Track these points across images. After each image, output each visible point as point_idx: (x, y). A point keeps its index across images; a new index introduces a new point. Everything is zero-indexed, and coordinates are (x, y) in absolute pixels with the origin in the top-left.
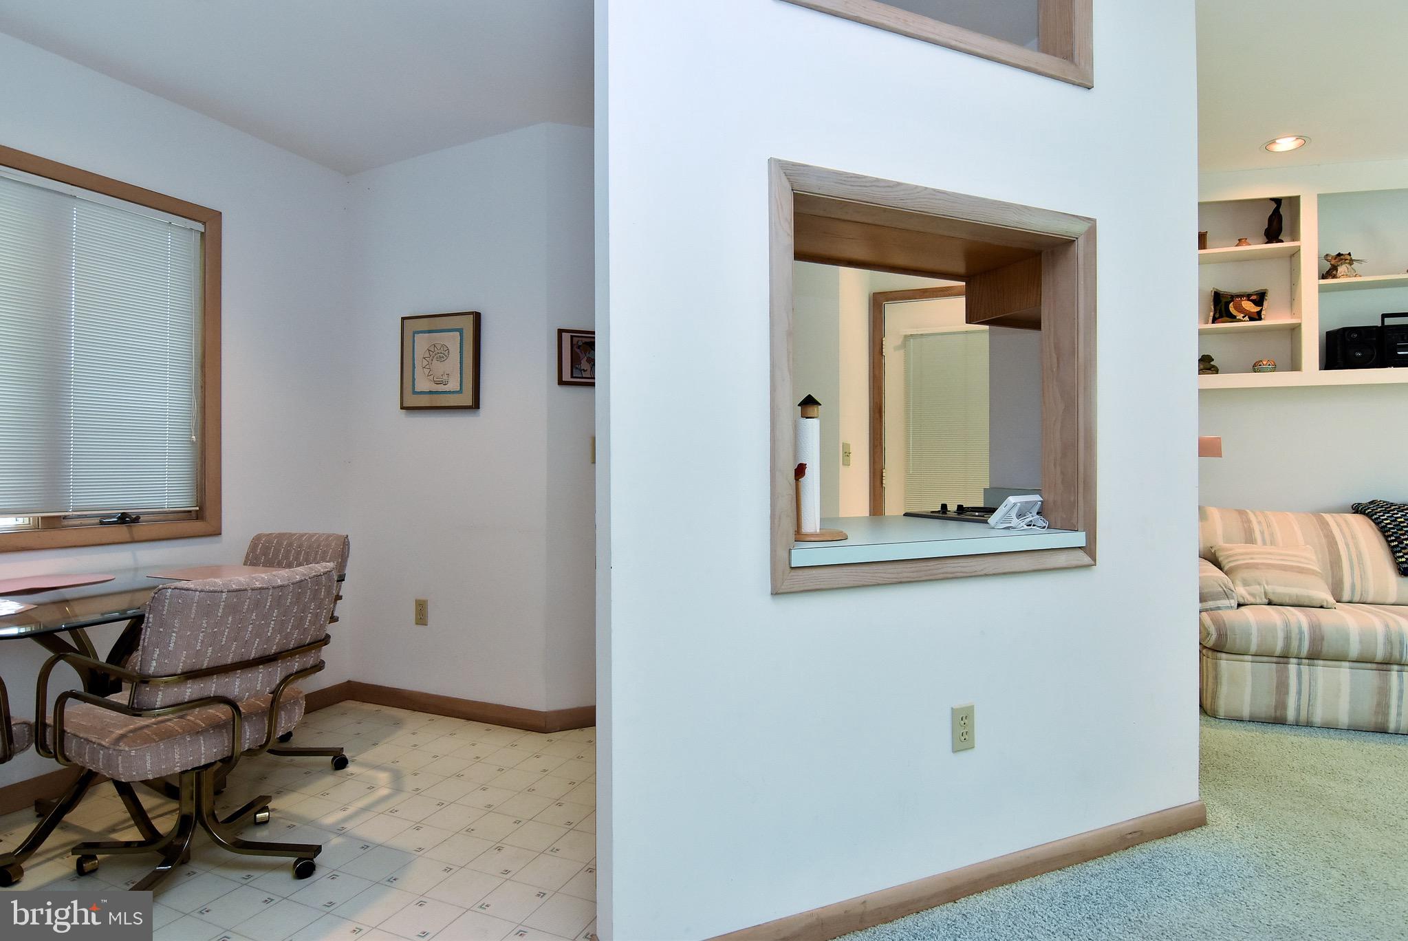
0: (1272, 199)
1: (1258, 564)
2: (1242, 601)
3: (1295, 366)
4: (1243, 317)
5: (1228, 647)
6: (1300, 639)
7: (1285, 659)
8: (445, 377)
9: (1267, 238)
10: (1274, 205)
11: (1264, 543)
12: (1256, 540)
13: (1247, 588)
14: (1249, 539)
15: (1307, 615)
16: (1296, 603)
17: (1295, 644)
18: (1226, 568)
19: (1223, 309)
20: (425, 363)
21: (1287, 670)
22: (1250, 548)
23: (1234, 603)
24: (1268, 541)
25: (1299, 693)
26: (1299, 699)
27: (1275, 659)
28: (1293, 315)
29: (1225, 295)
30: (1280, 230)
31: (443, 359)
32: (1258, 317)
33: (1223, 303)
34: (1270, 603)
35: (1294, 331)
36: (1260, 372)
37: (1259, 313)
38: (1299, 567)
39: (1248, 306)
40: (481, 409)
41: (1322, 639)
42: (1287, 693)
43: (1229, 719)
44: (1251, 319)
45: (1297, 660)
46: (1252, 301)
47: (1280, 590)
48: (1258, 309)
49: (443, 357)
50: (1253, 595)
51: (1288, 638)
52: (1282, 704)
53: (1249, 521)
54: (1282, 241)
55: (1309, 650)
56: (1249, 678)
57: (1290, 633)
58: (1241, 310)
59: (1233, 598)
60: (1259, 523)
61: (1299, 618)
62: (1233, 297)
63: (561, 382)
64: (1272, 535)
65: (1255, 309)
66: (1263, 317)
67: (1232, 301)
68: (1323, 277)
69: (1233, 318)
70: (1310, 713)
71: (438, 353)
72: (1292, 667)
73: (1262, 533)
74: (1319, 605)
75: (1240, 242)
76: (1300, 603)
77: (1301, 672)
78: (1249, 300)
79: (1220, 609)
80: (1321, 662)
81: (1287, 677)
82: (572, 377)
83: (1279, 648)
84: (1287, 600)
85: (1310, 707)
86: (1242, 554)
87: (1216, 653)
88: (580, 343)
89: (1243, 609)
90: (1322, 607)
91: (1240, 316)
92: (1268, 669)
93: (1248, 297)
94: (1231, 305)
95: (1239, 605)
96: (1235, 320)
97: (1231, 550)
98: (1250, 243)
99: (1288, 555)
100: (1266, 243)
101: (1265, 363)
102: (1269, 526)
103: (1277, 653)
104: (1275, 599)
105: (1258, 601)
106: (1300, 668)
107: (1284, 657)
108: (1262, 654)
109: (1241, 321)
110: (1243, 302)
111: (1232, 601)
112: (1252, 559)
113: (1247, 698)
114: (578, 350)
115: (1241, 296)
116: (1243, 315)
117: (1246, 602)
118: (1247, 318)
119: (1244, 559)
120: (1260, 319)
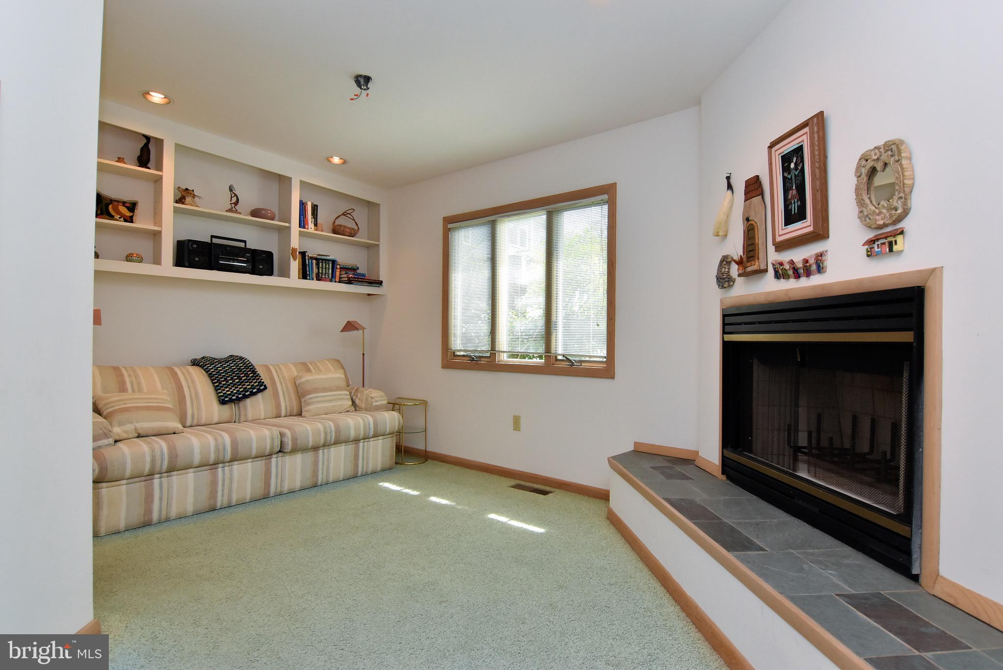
0: (144, 136)
1: (129, 408)
2: (117, 438)
3: (157, 261)
4: (120, 218)
5: (109, 476)
6: (162, 460)
7: (151, 477)
9: (139, 163)
10: (145, 141)
11: (133, 391)
12: (127, 389)
13: (122, 427)
14: (122, 389)
15: (166, 441)
16: (158, 433)
17: (158, 463)
18: (105, 414)
19: (104, 208)
21: (152, 484)
22: (124, 396)
23: (111, 441)
24: (136, 390)
25: (161, 499)
26: (161, 503)
27: (144, 478)
28: (155, 224)
29: (106, 198)
30: (148, 160)
32: (130, 220)
33: (104, 203)
34: (139, 436)
35: (156, 236)
36: (131, 261)
37: (131, 217)
38: (158, 406)
39: (123, 210)
41: (177, 456)
42: (152, 501)
43: (109, 535)
44: (126, 221)
45: (159, 475)
46: (126, 207)
47: (145, 425)
48: (131, 214)
50: (126, 432)
51: (153, 461)
52: (149, 511)
53: (122, 375)
54: (149, 168)
55: (167, 467)
56: (124, 498)
57: (155, 457)
58: (119, 213)
59: (111, 437)
60: (129, 376)
61: (161, 444)
62: (112, 201)
64: (139, 384)
65: (129, 214)
66: (134, 221)
67: (111, 203)
68: (176, 202)
69: (111, 217)
70: (168, 511)
72: (156, 482)
73: (132, 383)
74: (172, 432)
75: (120, 160)
76: (160, 433)
77: (162, 483)
78: (124, 206)
79: (101, 448)
80: (175, 473)
81: (153, 490)
83: (147, 469)
84: (152, 432)
85: (168, 507)
86: (117, 401)
87: (98, 484)
89: (119, 444)
90: (174, 433)
91: (117, 217)
92: (139, 487)
93: (124, 203)
94: (110, 206)
95: (116, 441)
96: (113, 219)
97: (108, 398)
98: (126, 162)
99: (150, 399)
100: (138, 166)
101: (135, 255)
102: (137, 377)
103: (145, 474)
104: (142, 432)
105: (131, 436)
106: (161, 480)
107: (151, 474)
108: (135, 476)
109: (116, 220)
110: (119, 207)
111: (111, 439)
112: (125, 404)
113: (123, 514)
115: (118, 202)
116: (119, 216)
117: (122, 438)
118: (122, 219)
119: (119, 405)
120: (132, 222)
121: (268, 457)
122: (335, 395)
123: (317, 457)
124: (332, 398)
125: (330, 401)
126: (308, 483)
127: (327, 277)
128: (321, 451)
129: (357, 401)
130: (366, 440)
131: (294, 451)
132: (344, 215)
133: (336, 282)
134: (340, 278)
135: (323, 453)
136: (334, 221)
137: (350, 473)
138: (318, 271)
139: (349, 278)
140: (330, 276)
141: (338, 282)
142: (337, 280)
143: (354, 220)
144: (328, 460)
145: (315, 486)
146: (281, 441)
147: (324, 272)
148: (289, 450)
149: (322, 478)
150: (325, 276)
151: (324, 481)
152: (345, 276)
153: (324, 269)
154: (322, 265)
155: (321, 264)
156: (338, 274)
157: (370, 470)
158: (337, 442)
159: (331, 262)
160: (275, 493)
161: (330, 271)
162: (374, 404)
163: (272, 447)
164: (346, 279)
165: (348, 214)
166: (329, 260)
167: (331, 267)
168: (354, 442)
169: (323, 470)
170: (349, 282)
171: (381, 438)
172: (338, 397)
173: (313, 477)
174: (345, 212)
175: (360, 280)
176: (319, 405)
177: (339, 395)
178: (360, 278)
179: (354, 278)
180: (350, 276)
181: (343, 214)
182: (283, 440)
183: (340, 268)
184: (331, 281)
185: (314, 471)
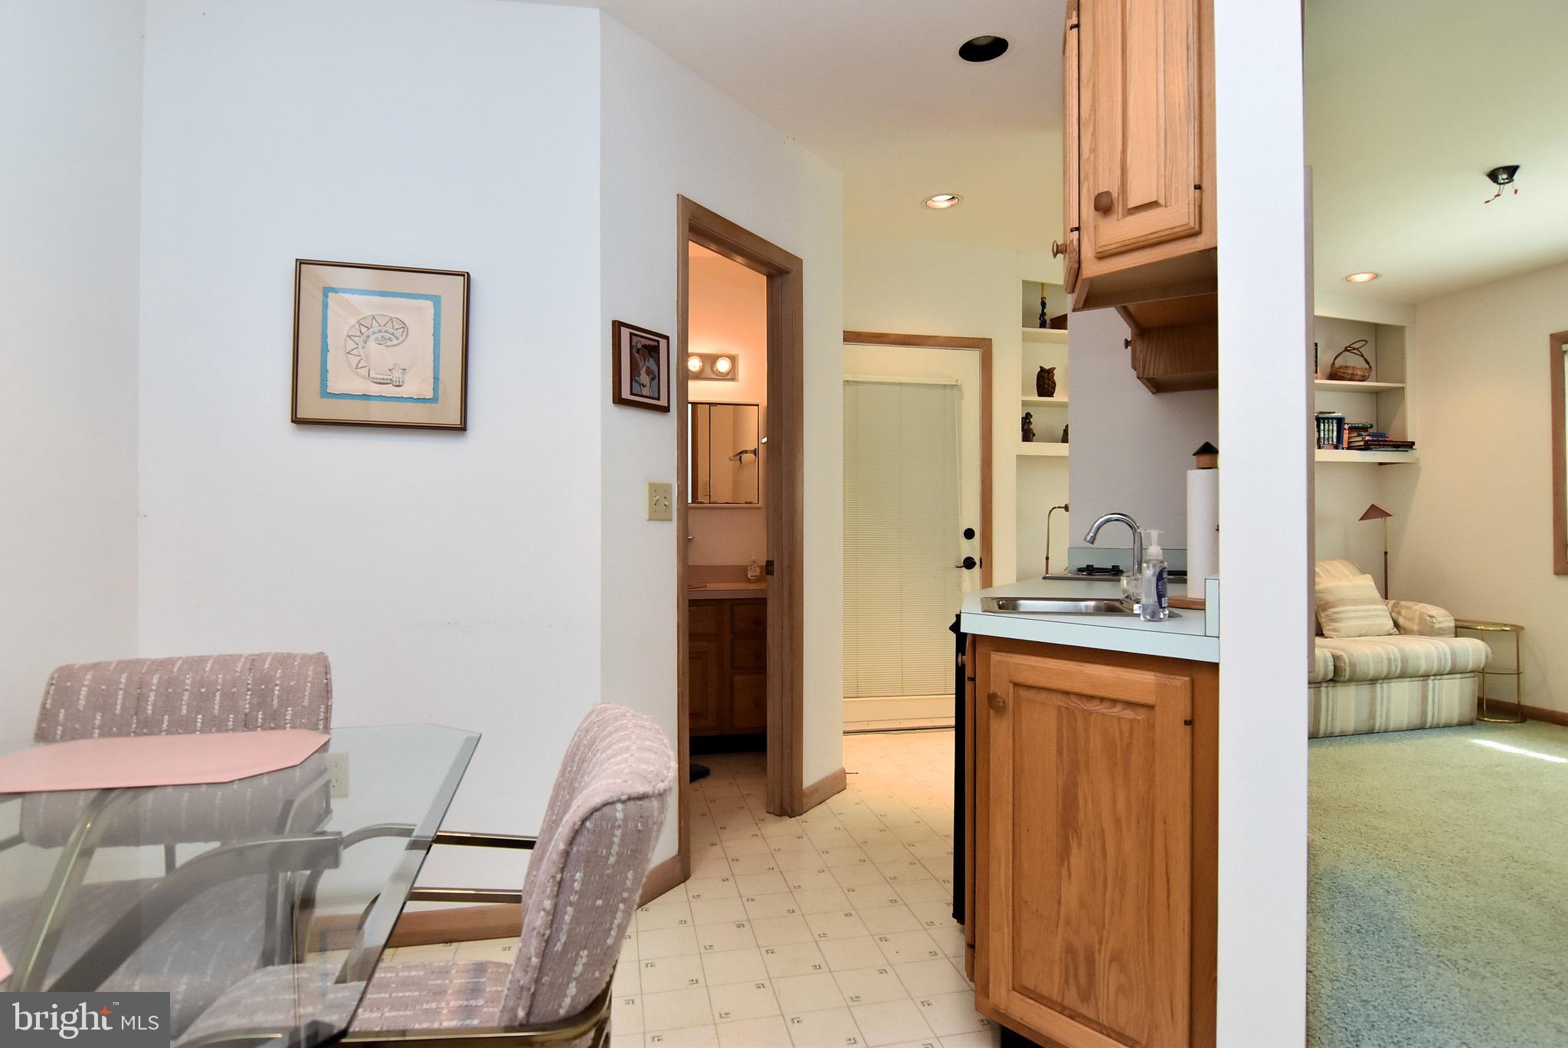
8: (397, 374)
20: (351, 345)
31: (389, 343)
40: (467, 431)
49: (390, 340)
63: (618, 400)
71: (380, 331)
82: (632, 394)
88: (640, 346)
114: (637, 355)
121: (1318, 685)
122: (1369, 610)
123: (1374, 692)
124: (1366, 614)
125: (1365, 617)
126: (1364, 727)
127: (1331, 443)
128: (1378, 685)
129: (1401, 621)
130: (1438, 677)
131: (1350, 680)
132: (1348, 351)
133: (1343, 449)
134: (1349, 443)
135: (1382, 687)
136: (1334, 362)
137: (1416, 720)
138: (1319, 435)
139: (1366, 442)
140: (1335, 440)
141: (1347, 449)
142: (1345, 445)
143: (1362, 356)
144: (1388, 698)
145: (1371, 732)
146: (1335, 666)
147: (1326, 436)
148: (1346, 678)
149: (1381, 723)
150: (1328, 441)
151: (1383, 728)
152: (1360, 439)
153: (1326, 433)
154: (1324, 426)
155: (1322, 425)
156: (1346, 436)
157: (1443, 721)
158: (1402, 676)
159: (1335, 421)
160: (1325, 733)
161: (1335, 434)
162: (1436, 626)
163: (1326, 673)
164: (1362, 443)
165: (1354, 349)
166: (1332, 418)
167: (1335, 428)
168: (1422, 678)
169: (1381, 711)
170: (1367, 447)
171: (1459, 676)
172: (1374, 613)
173: (1369, 719)
174: (1349, 347)
175: (1382, 443)
176: (1356, 623)
177: (1375, 610)
178: (1382, 441)
179: (1372, 441)
180: (1367, 438)
181: (1346, 350)
182: (1338, 664)
183: (1349, 428)
184: (1336, 447)
185: (1370, 713)
